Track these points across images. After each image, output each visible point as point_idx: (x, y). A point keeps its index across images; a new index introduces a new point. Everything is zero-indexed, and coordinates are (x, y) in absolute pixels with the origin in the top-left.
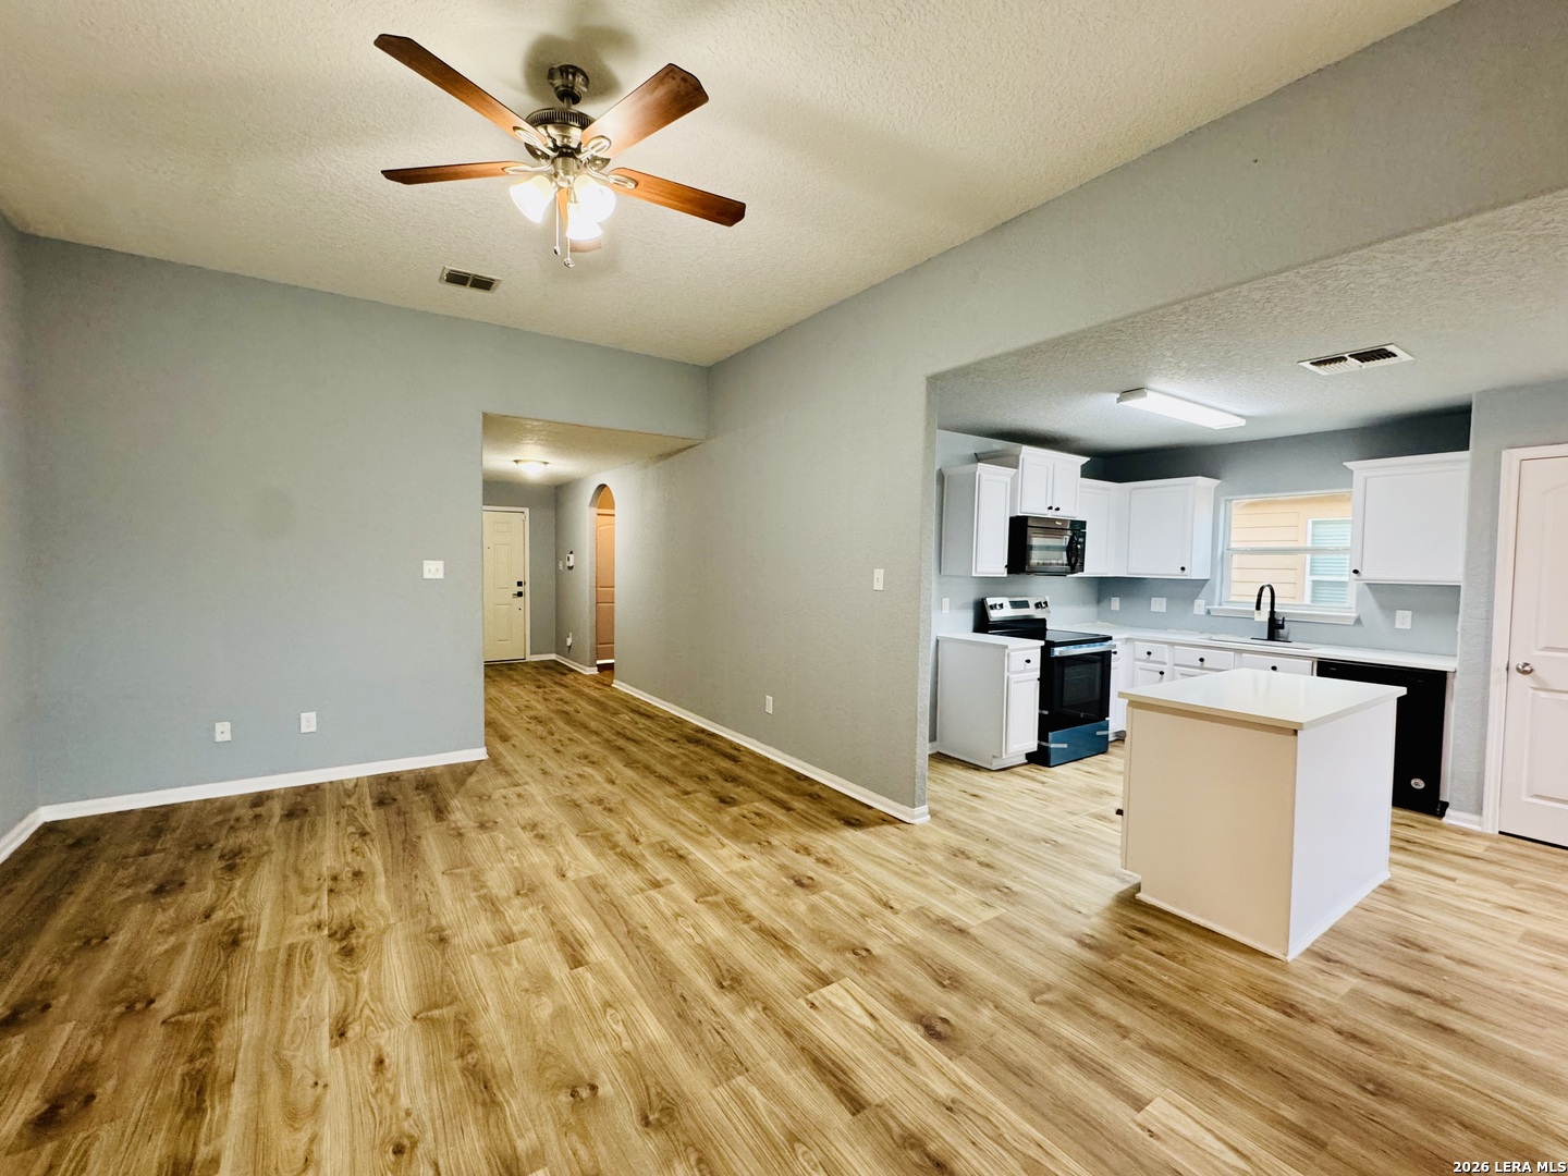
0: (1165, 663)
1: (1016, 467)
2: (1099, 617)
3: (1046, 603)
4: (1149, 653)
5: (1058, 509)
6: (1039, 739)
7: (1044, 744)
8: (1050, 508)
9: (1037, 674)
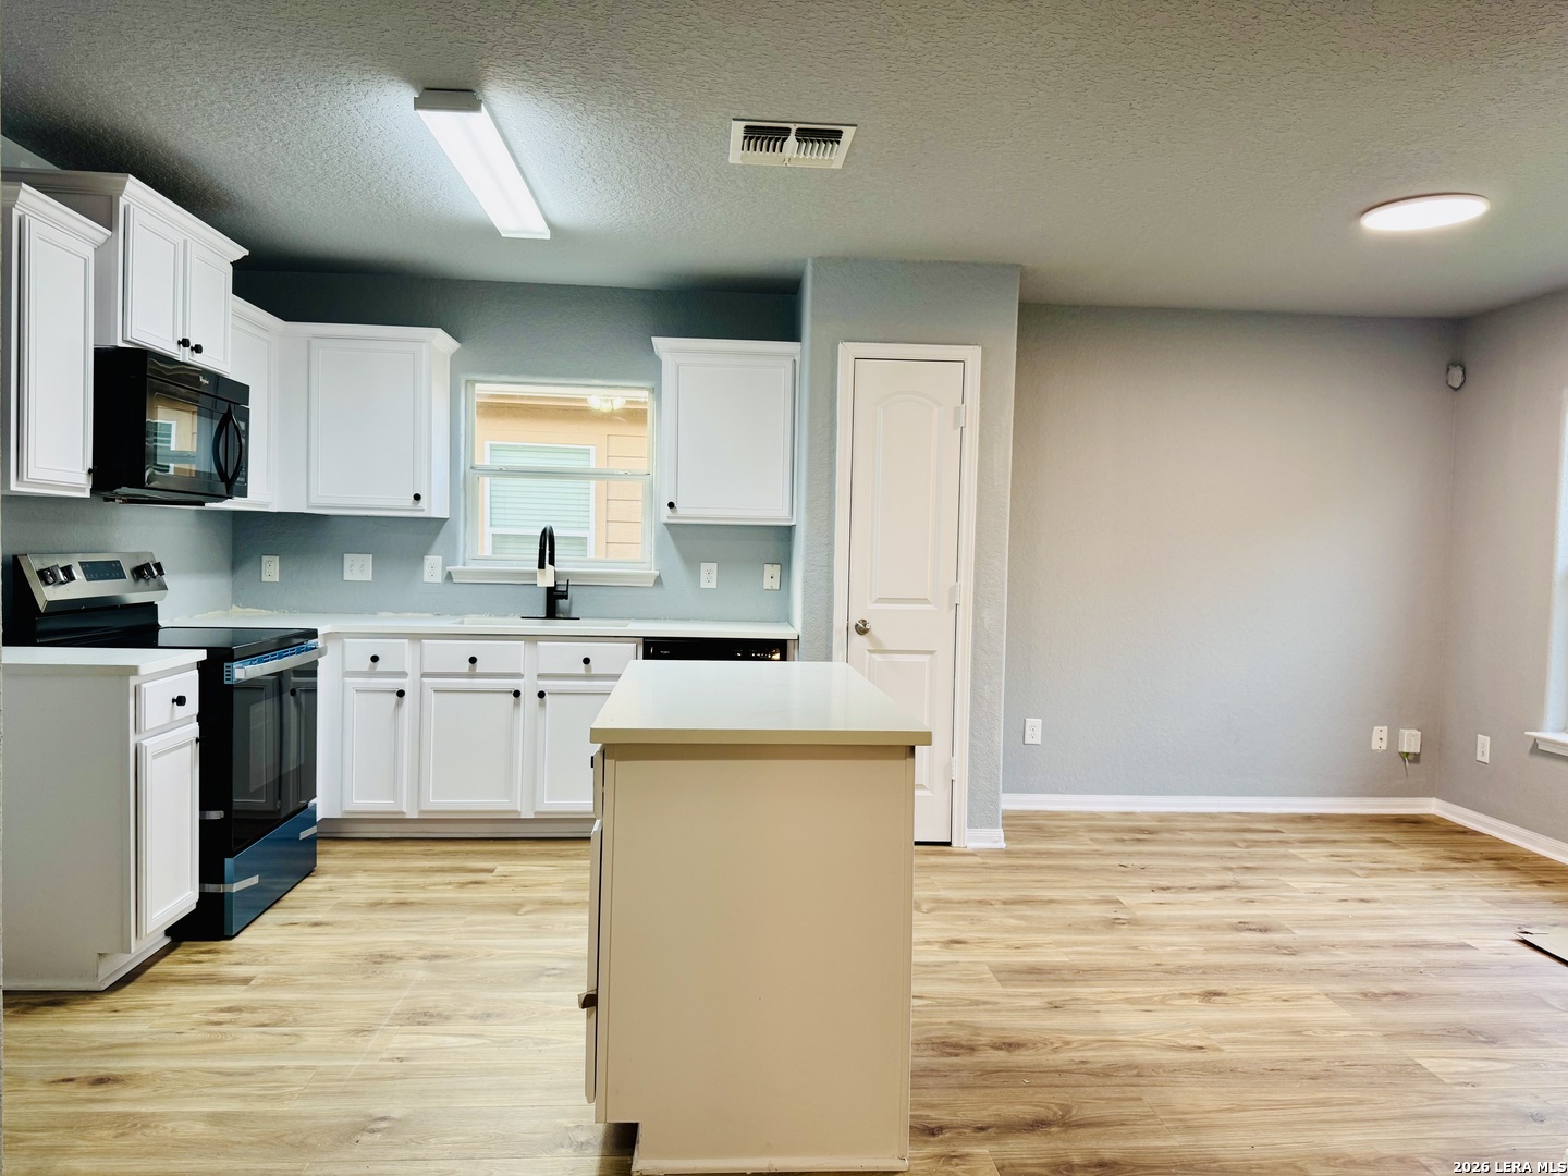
0: (403, 674)
1: (108, 221)
2: (238, 598)
3: (158, 566)
4: (375, 659)
5: (198, 349)
6: (204, 879)
7: (211, 888)
8: (185, 343)
9: (194, 729)
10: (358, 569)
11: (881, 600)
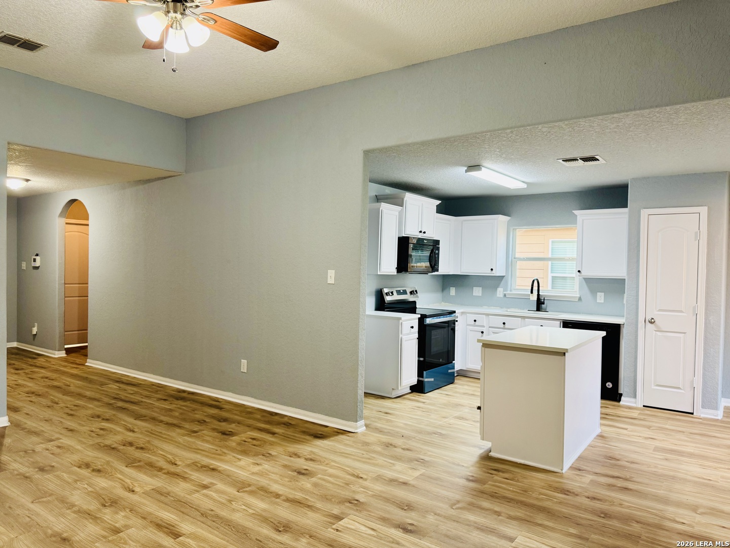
0: (484, 326)
1: (402, 206)
2: (444, 300)
3: (416, 291)
4: (475, 321)
5: (424, 233)
6: (419, 376)
7: (421, 379)
8: (421, 232)
9: (416, 335)
10: (477, 291)
11: (660, 310)
